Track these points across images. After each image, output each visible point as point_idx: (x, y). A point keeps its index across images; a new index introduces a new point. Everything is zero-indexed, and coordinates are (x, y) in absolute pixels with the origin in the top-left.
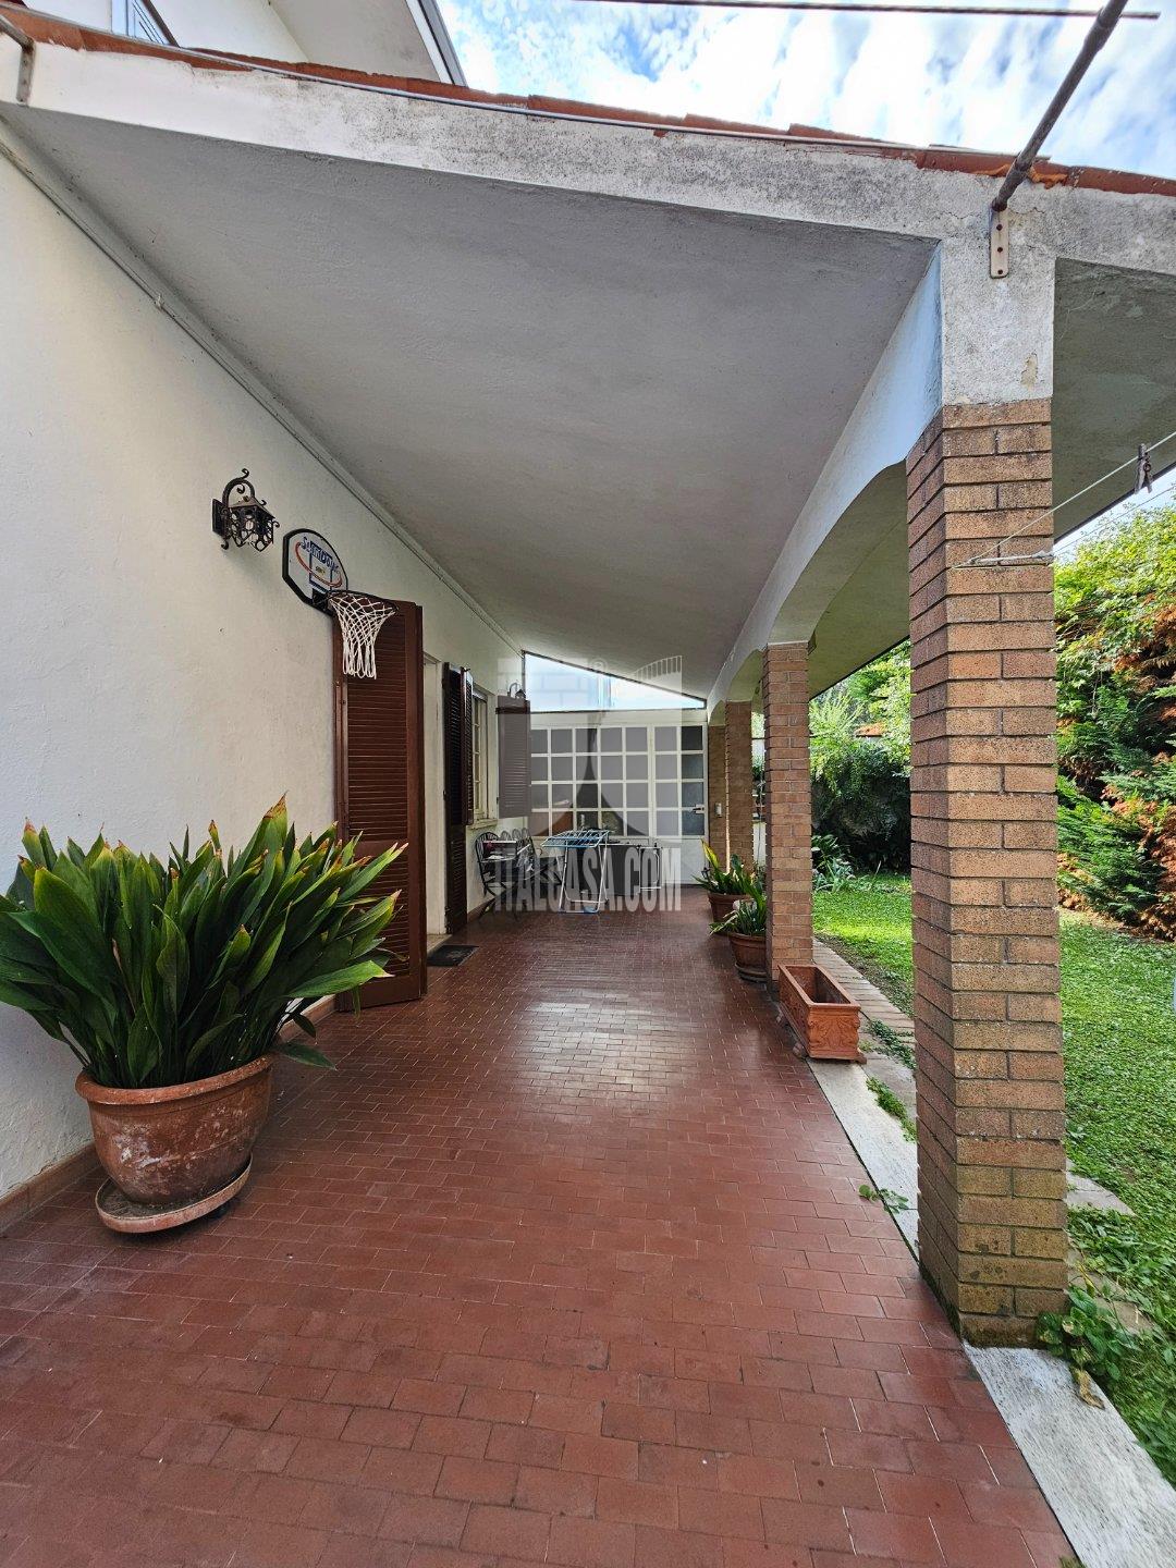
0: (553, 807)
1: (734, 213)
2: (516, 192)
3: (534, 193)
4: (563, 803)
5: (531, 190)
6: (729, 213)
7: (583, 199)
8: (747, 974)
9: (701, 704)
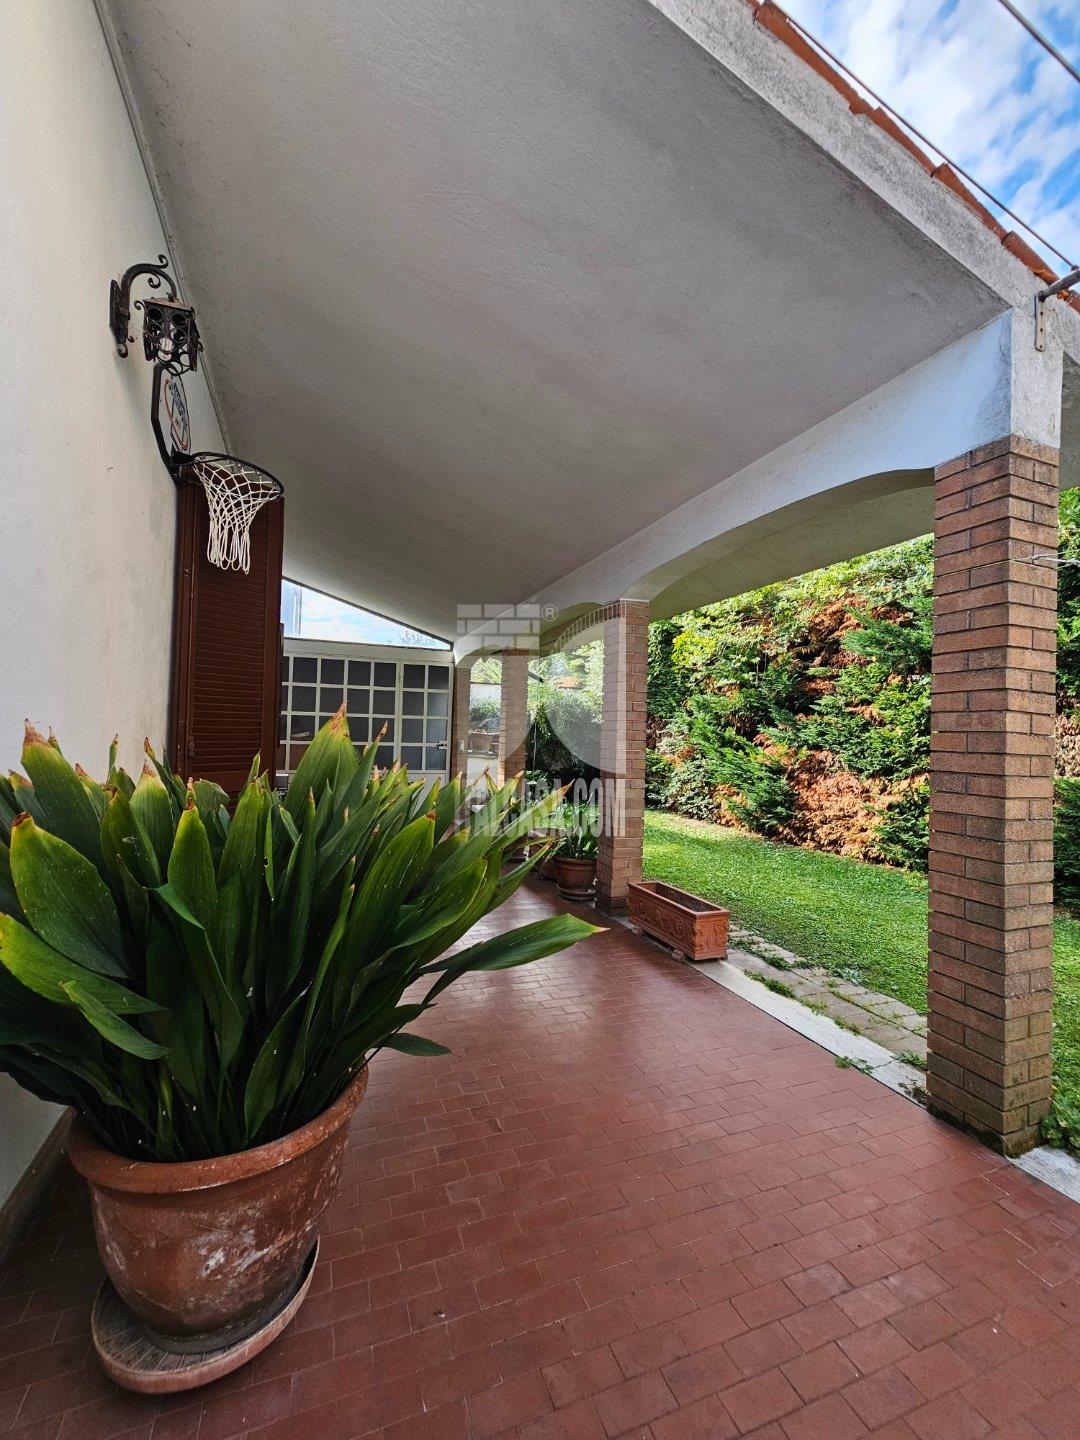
0: (292, 739)
1: (900, 215)
2: (734, 90)
3: (750, 102)
4: (303, 735)
5: (750, 97)
6: (897, 212)
7: (790, 134)
8: (569, 894)
9: (448, 647)
